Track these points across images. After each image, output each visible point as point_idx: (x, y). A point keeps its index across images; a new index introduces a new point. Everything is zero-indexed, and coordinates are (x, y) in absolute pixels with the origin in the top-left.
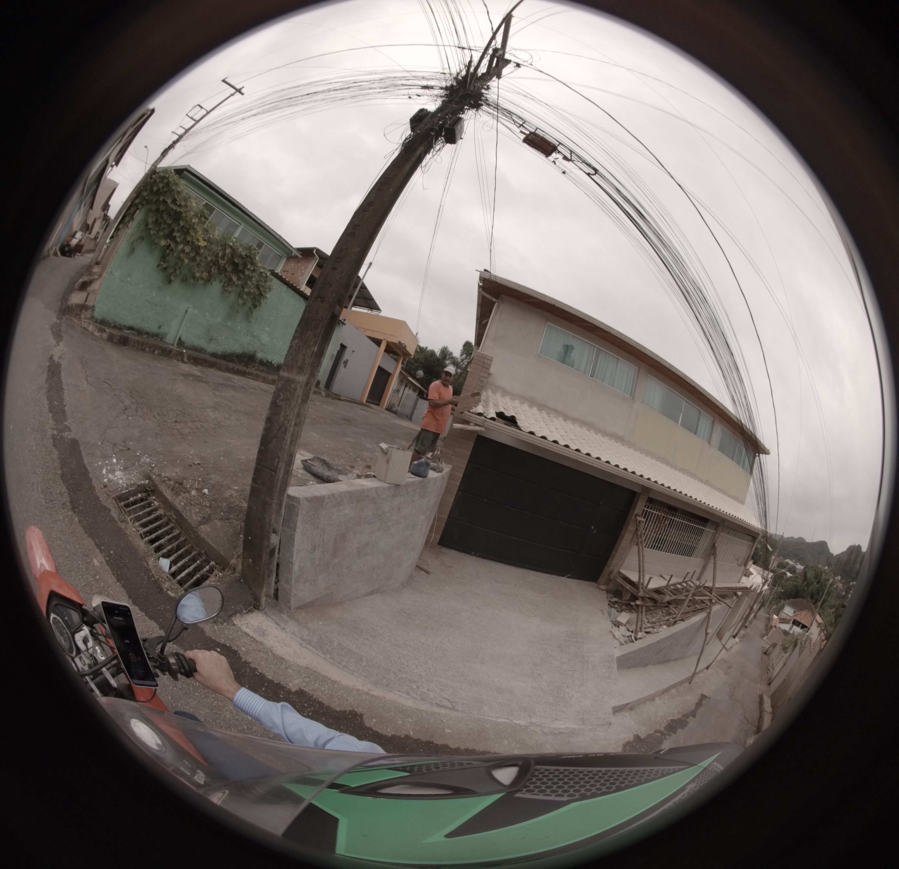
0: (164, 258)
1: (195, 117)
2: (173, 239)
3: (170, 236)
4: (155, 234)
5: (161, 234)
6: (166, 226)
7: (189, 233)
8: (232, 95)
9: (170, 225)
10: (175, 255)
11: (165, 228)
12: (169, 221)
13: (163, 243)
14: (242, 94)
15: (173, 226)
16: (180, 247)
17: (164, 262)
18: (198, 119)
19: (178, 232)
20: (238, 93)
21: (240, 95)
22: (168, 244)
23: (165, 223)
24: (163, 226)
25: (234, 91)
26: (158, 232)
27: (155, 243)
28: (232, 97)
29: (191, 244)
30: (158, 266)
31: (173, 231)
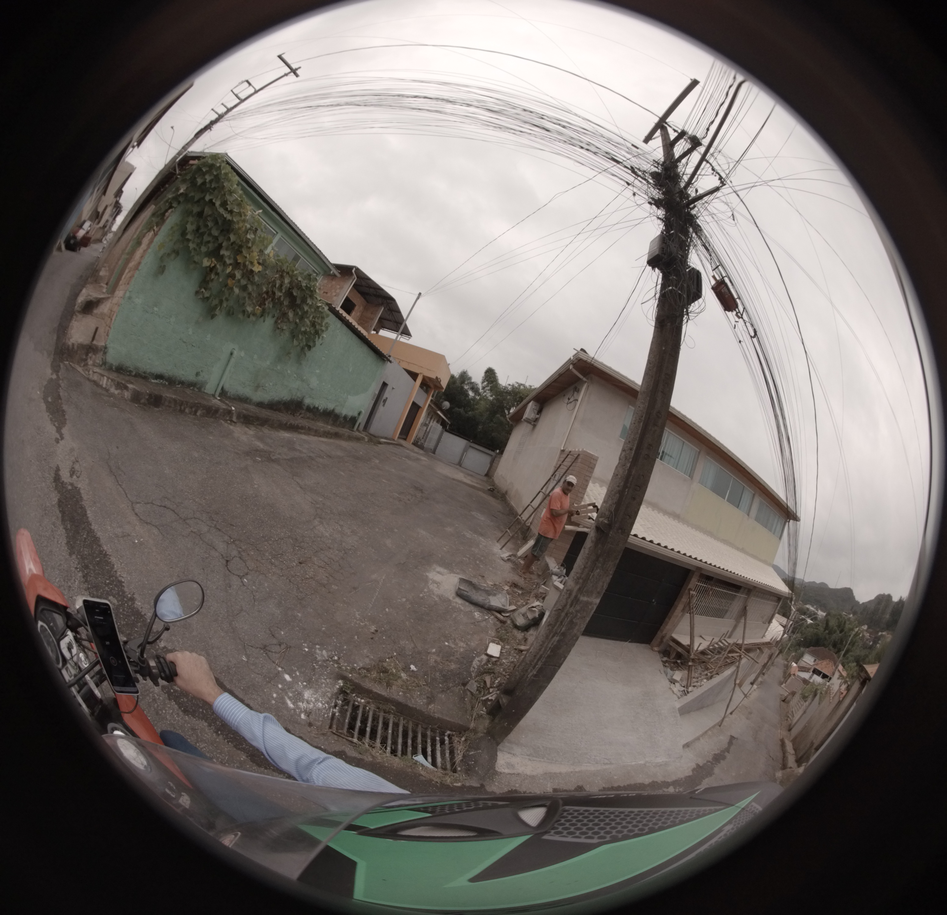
0: (204, 283)
1: (240, 95)
2: (220, 258)
3: (215, 253)
4: (195, 249)
5: (204, 249)
6: (210, 239)
7: (241, 252)
8: (286, 75)
9: (216, 238)
10: (221, 280)
11: (209, 242)
12: (215, 233)
13: (206, 263)
14: (297, 76)
15: (221, 239)
16: (229, 270)
17: (206, 289)
18: (243, 98)
19: (227, 249)
20: (292, 74)
21: (295, 77)
22: (213, 265)
23: (210, 234)
24: (206, 238)
25: (289, 70)
26: (199, 245)
27: (195, 262)
28: (285, 77)
29: (242, 268)
30: (197, 293)
31: (220, 247)
